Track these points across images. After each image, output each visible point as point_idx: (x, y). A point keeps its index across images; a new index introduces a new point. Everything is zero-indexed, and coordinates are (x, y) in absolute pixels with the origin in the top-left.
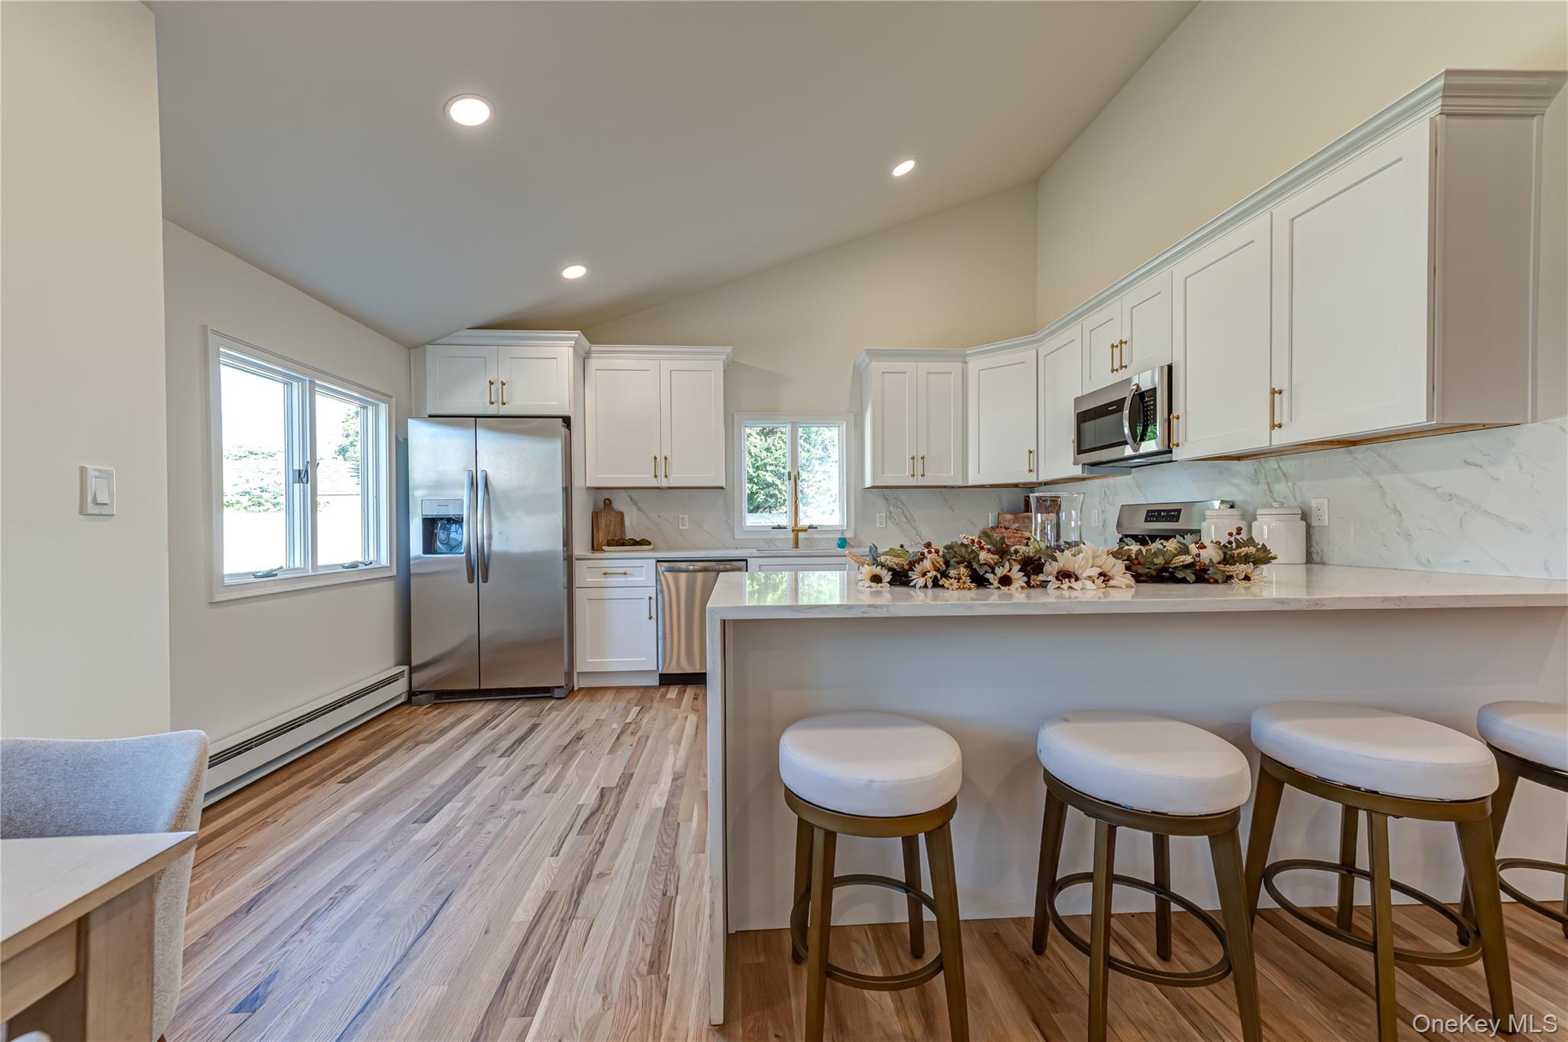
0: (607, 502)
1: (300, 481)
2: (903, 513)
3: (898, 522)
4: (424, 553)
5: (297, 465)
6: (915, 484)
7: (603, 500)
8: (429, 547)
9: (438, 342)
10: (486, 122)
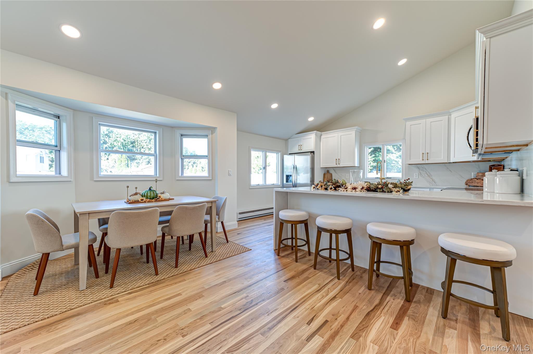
0: (328, 171)
1: (264, 169)
2: (426, 173)
3: (424, 176)
4: (286, 182)
5: (264, 166)
6: (424, 163)
7: (326, 171)
8: (287, 181)
9: (292, 138)
10: (276, 108)
